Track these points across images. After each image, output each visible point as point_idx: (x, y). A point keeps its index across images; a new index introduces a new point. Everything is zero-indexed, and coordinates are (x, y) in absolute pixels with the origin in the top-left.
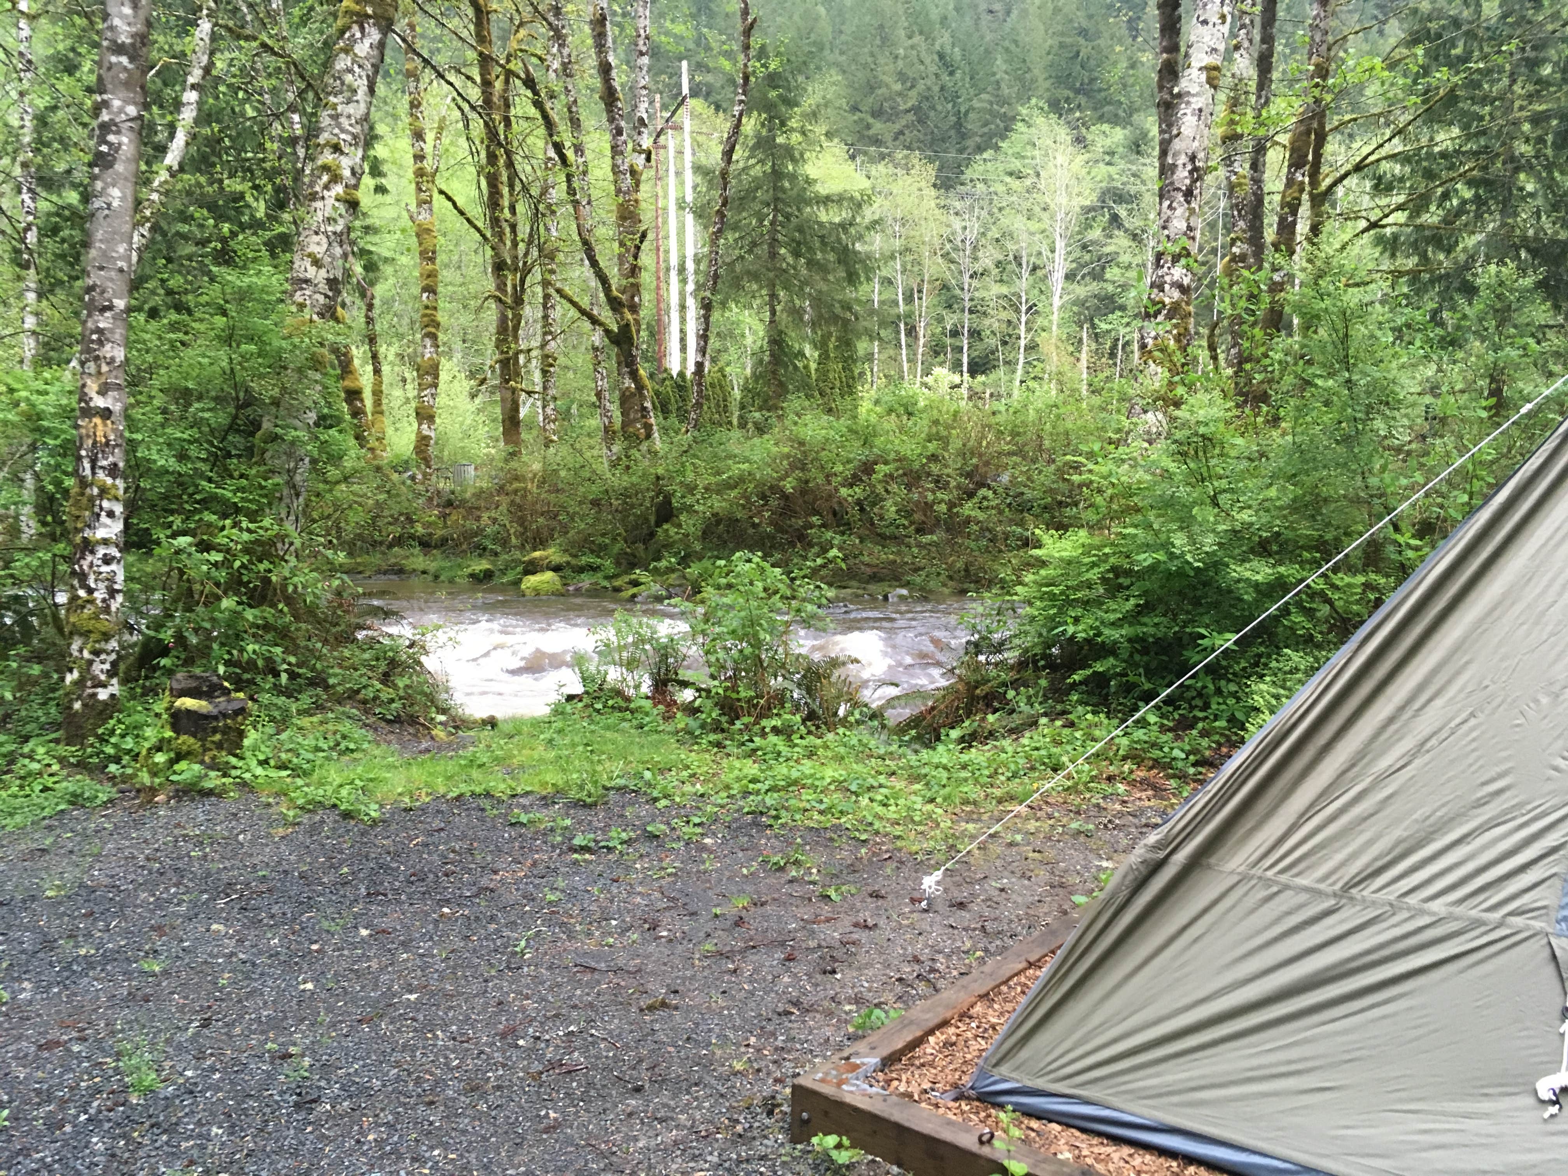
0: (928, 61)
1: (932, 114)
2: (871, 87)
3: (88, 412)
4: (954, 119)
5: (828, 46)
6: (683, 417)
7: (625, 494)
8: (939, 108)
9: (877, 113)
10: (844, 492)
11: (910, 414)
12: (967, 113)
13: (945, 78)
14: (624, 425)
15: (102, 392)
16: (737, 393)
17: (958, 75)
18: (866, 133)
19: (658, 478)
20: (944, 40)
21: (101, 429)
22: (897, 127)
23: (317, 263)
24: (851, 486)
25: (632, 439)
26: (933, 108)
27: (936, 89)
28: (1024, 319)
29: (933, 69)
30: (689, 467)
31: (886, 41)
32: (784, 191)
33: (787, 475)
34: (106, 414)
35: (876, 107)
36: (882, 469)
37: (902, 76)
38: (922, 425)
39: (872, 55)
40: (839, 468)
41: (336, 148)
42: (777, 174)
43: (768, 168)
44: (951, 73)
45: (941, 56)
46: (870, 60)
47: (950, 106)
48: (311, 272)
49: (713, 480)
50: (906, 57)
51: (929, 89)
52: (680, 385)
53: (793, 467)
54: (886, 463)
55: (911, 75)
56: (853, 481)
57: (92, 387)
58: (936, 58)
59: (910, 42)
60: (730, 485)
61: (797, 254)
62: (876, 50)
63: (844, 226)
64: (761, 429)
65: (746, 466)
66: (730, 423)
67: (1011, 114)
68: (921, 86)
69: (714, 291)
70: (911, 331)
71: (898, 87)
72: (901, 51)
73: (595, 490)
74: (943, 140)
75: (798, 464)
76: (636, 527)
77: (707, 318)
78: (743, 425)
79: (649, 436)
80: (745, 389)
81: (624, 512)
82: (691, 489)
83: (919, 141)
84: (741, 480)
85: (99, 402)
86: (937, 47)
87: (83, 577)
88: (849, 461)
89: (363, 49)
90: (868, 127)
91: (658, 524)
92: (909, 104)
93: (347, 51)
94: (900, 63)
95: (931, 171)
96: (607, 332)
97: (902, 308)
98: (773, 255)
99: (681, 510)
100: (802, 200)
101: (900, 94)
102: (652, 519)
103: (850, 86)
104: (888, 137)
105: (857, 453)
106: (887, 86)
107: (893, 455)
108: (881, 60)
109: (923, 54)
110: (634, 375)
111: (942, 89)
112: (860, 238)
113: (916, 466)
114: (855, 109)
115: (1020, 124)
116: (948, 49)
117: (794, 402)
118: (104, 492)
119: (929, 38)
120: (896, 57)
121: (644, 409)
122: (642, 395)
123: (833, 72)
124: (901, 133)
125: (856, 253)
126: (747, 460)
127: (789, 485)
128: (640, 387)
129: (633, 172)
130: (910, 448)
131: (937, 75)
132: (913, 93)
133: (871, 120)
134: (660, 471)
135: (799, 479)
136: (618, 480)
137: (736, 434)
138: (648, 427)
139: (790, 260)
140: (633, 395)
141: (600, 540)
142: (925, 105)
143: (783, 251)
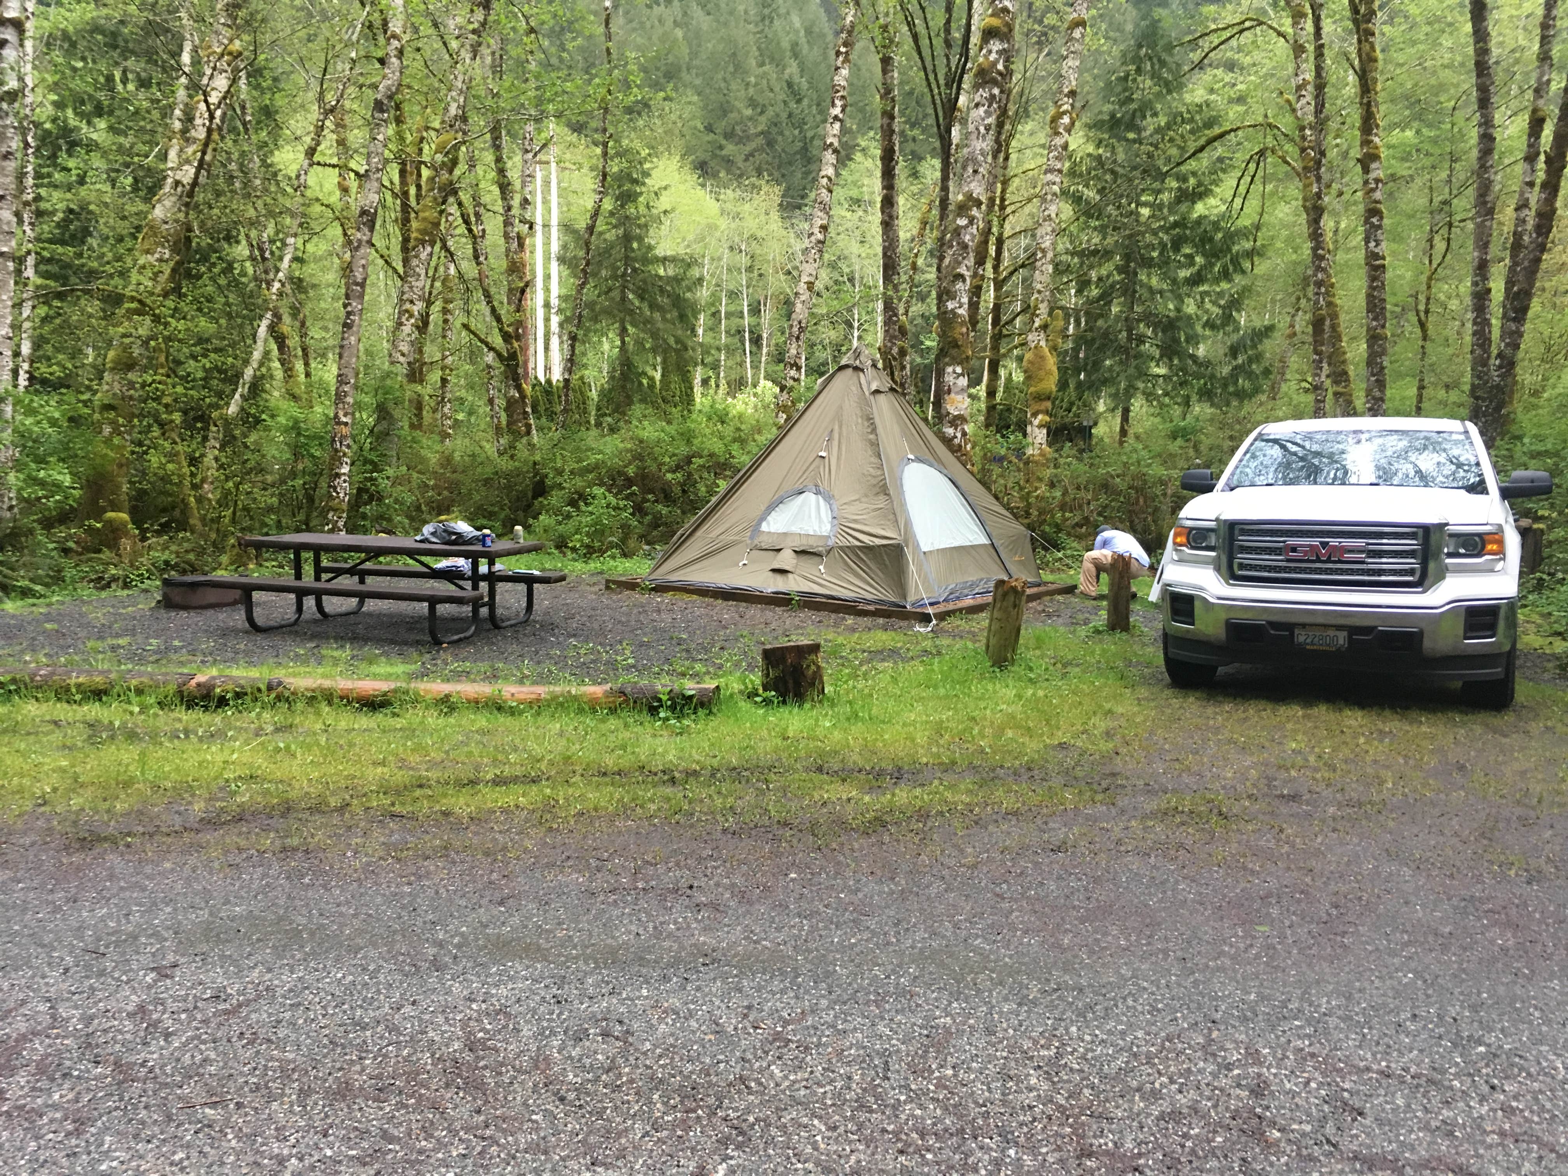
0: (777, 89)
1: (780, 138)
2: (724, 110)
3: (339, 423)
4: (801, 144)
5: (684, 69)
6: (551, 416)
7: (508, 475)
8: (787, 133)
9: (729, 135)
10: (669, 476)
11: (723, 422)
12: (813, 138)
13: (793, 105)
14: (509, 424)
15: (345, 415)
16: (594, 394)
17: (805, 102)
18: (718, 152)
19: (535, 463)
20: (792, 69)
21: (345, 430)
22: (748, 149)
23: (403, 355)
24: (674, 472)
25: (516, 435)
26: (781, 133)
27: (784, 115)
28: (856, 334)
29: (782, 96)
30: (559, 457)
31: (739, 69)
32: (633, 250)
33: (630, 463)
34: (346, 424)
35: (729, 130)
36: (697, 461)
37: (752, 103)
38: (728, 431)
39: (725, 80)
40: (667, 459)
41: (412, 302)
42: (627, 238)
43: (621, 232)
44: (799, 101)
45: (790, 85)
46: (723, 85)
47: (796, 132)
48: (402, 359)
49: (576, 466)
50: (756, 84)
51: (778, 115)
52: (547, 389)
53: (635, 458)
54: (701, 457)
55: (760, 101)
56: (678, 468)
57: (341, 414)
58: (785, 85)
59: (761, 70)
60: (588, 470)
61: (642, 298)
62: (728, 76)
63: (677, 280)
64: (613, 430)
65: (600, 457)
66: (588, 422)
67: (851, 143)
68: (770, 112)
69: (578, 326)
70: (756, 341)
71: (749, 112)
72: (753, 79)
73: (489, 470)
74: (790, 163)
75: (639, 457)
76: (518, 499)
77: (573, 347)
78: (598, 424)
79: (528, 433)
80: (602, 393)
81: (509, 487)
82: (560, 472)
83: (767, 163)
84: (596, 467)
85: (344, 419)
86: (786, 77)
87: (335, 488)
88: (674, 455)
89: (424, 256)
90: (721, 148)
91: (535, 497)
92: (759, 129)
93: (416, 256)
94: (751, 91)
95: (778, 190)
96: (499, 355)
97: (747, 320)
98: (624, 298)
99: (552, 488)
100: (646, 261)
101: (750, 119)
102: (530, 494)
103: (705, 108)
104: (739, 160)
105: (683, 450)
106: (739, 112)
107: (706, 452)
108: (734, 87)
109: (773, 82)
110: (519, 387)
111: (790, 116)
112: (689, 289)
113: (722, 460)
114: (709, 129)
115: (858, 154)
116: (796, 79)
117: (637, 409)
118: (345, 455)
119: (780, 65)
120: (748, 84)
121: (526, 413)
122: (524, 402)
123: (689, 92)
124: (751, 154)
125: (685, 300)
126: (601, 452)
127: (631, 471)
128: (523, 396)
129: (519, 237)
130: (717, 446)
131: (785, 102)
132: (763, 119)
133: (724, 142)
134: (538, 458)
135: (638, 467)
136: (505, 464)
137: (594, 432)
138: (528, 427)
139: (637, 303)
140: (516, 401)
141: (491, 509)
142: (774, 130)
143: (631, 296)
